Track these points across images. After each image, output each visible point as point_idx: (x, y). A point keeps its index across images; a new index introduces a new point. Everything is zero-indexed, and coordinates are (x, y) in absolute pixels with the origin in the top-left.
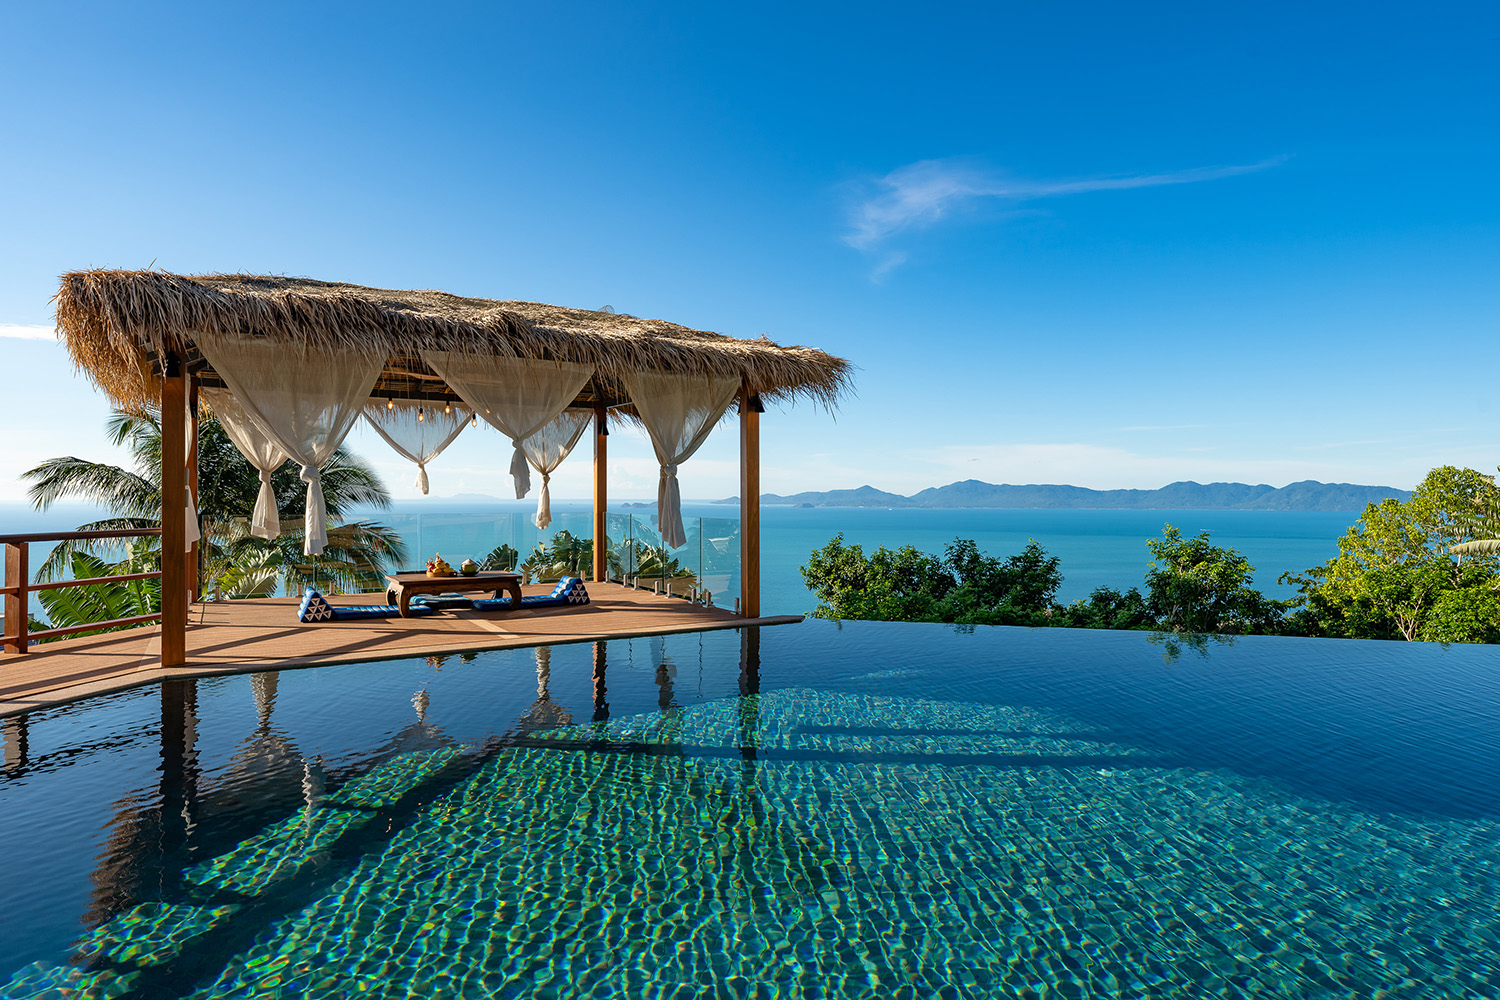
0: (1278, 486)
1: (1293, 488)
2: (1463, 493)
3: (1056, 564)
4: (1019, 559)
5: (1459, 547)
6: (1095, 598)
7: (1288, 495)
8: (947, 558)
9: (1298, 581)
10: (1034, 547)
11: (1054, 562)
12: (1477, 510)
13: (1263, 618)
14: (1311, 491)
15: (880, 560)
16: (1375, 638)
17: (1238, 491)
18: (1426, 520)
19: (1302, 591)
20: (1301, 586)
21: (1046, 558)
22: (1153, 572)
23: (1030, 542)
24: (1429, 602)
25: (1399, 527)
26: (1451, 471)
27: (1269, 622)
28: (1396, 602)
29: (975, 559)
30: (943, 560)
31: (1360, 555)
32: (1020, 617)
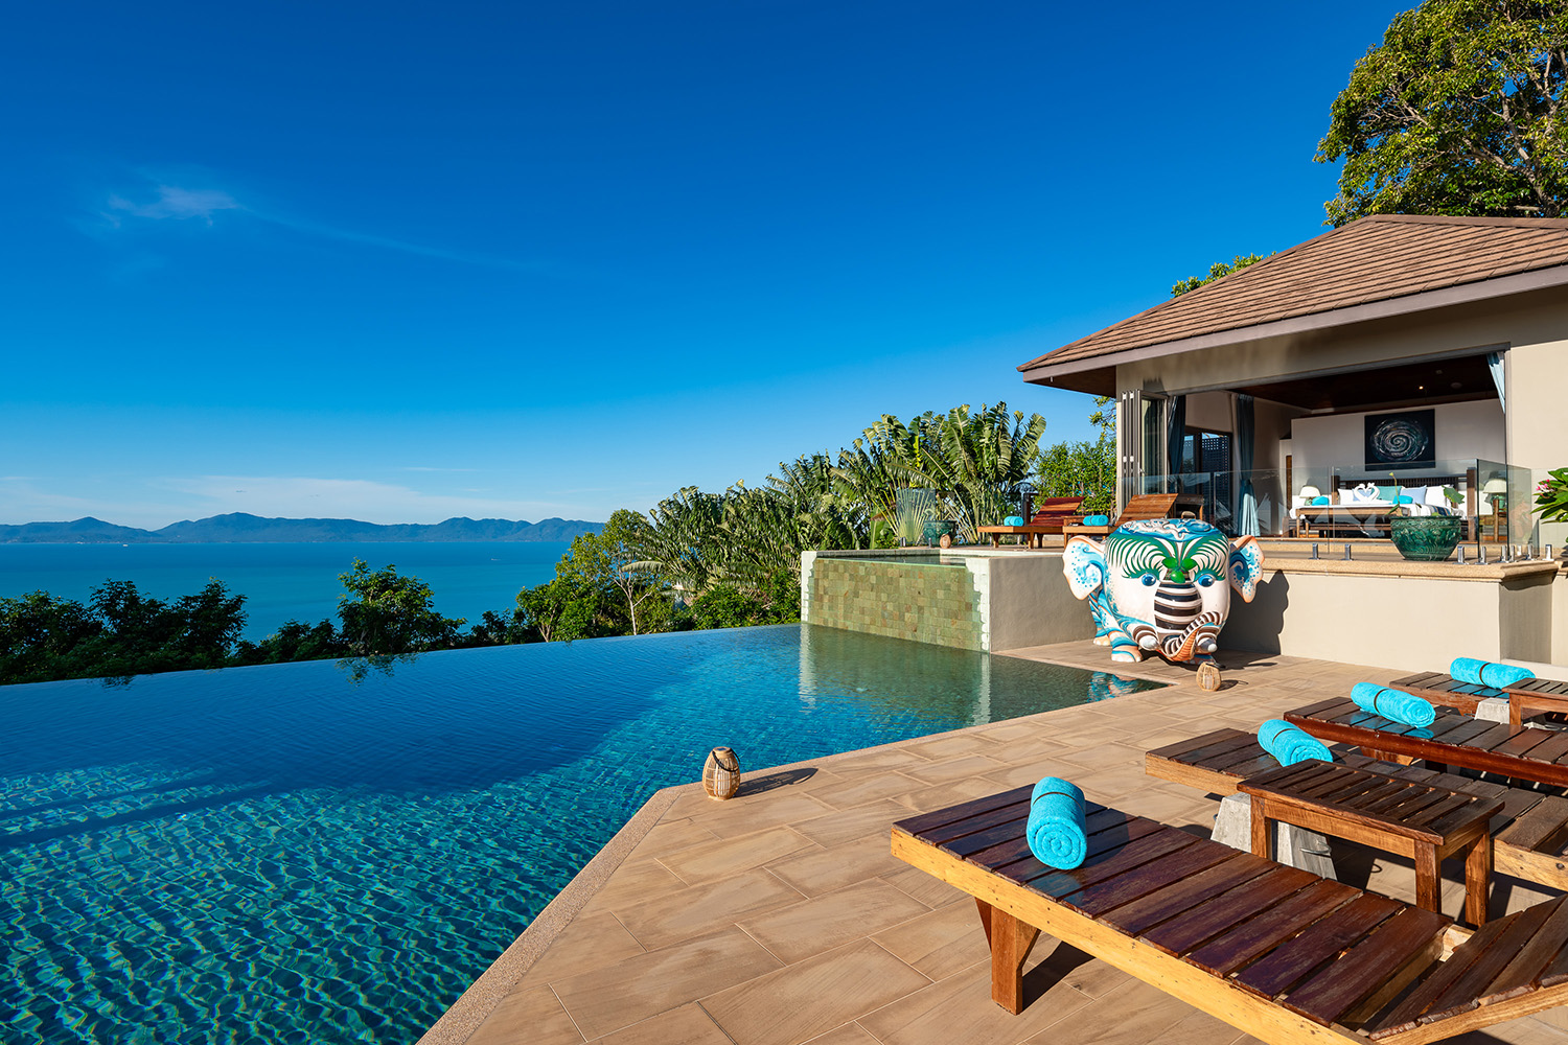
0: (534, 523)
1: (544, 523)
2: (632, 529)
3: (242, 602)
4: (195, 599)
5: (629, 567)
6: (283, 632)
7: (541, 530)
8: (94, 603)
10: (216, 585)
11: (239, 601)
12: (638, 540)
13: (441, 635)
14: (557, 525)
16: (526, 642)
17: (503, 526)
18: (611, 548)
21: (229, 596)
22: (343, 604)
23: (212, 581)
24: (559, 611)
25: (594, 553)
26: (625, 513)
27: (446, 638)
29: (133, 601)
32: (177, 661)
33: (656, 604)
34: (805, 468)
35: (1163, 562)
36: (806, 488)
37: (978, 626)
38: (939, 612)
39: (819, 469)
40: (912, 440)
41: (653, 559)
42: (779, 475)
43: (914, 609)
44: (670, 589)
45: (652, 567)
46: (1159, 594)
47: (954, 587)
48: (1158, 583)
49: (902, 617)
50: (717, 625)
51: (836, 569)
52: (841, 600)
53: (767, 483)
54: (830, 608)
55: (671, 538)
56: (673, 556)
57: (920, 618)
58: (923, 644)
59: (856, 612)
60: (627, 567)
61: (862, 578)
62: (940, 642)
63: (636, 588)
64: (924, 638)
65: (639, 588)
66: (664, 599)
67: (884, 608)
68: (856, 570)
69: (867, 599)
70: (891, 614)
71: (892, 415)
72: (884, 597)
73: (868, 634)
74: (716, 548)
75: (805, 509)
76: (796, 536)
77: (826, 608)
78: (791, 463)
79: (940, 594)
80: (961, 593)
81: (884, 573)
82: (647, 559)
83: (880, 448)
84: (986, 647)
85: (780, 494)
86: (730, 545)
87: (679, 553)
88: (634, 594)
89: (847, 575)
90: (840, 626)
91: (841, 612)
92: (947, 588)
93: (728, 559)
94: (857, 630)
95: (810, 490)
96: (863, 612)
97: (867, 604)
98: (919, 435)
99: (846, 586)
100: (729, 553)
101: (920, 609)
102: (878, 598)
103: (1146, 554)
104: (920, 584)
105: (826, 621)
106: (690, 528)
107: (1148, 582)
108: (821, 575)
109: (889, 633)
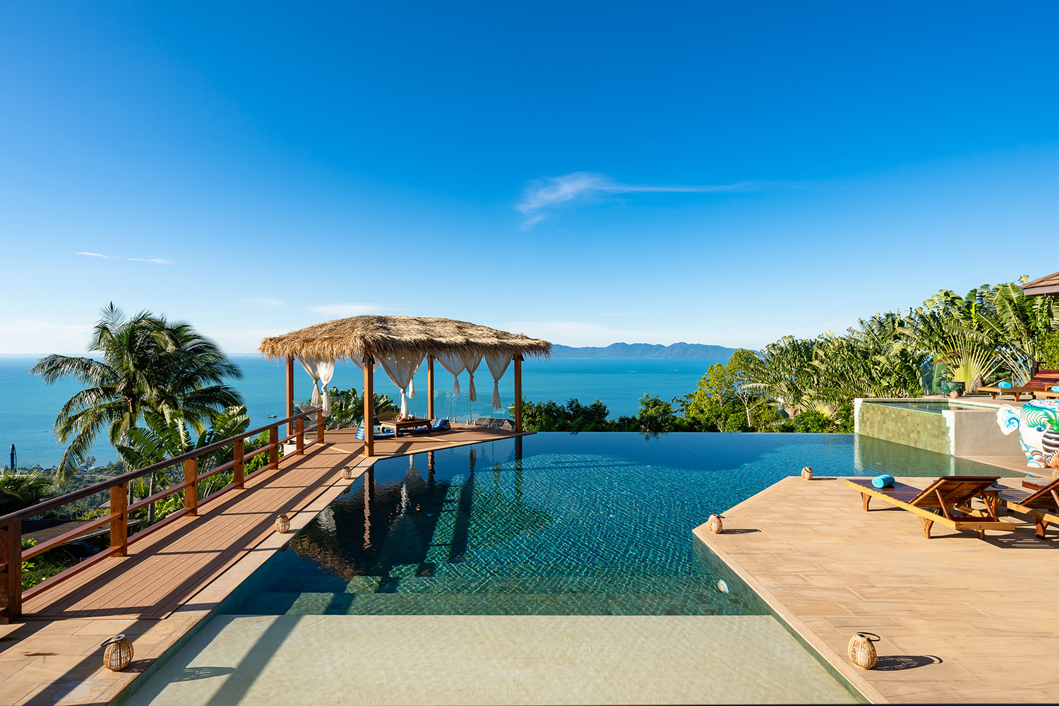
0: (667, 346)
1: (674, 346)
2: (748, 361)
4: (593, 406)
5: (746, 386)
7: (672, 350)
9: (680, 401)
10: (598, 401)
11: (606, 406)
12: (752, 370)
14: (682, 347)
15: (539, 407)
16: (711, 431)
17: (646, 348)
18: (733, 374)
19: (682, 406)
20: (682, 403)
21: (603, 405)
23: (597, 399)
24: (726, 419)
25: (723, 376)
26: (743, 351)
27: (677, 427)
28: (717, 419)
29: (578, 406)
30: (566, 407)
31: (706, 389)
33: (765, 410)
34: (881, 324)
35: (1048, 421)
36: (880, 337)
37: (948, 443)
38: (928, 435)
39: (891, 324)
40: (969, 306)
41: (762, 383)
42: (858, 328)
43: (915, 432)
44: (774, 401)
45: (762, 387)
46: (1044, 436)
47: (936, 423)
48: (1046, 431)
49: (909, 436)
50: (807, 430)
51: (873, 409)
52: (876, 424)
53: (848, 334)
54: (870, 427)
55: (775, 369)
56: (776, 381)
57: (919, 437)
58: (919, 449)
59: (884, 431)
60: (744, 387)
61: (887, 415)
62: (929, 449)
63: (750, 399)
64: (921, 446)
65: (752, 399)
66: (770, 408)
67: (900, 430)
68: (884, 410)
69: (890, 425)
70: (903, 433)
71: (949, 290)
72: (899, 425)
73: (891, 442)
74: (808, 376)
75: (877, 352)
76: (871, 372)
77: (868, 427)
78: (867, 319)
79: (929, 426)
80: (940, 426)
81: (899, 413)
82: (757, 382)
83: (939, 314)
84: (953, 453)
85: (858, 341)
86: (819, 376)
87: (780, 380)
88: (748, 403)
89: (879, 412)
90: (876, 437)
91: (876, 430)
92: (933, 423)
93: (818, 384)
94: (885, 439)
95: (883, 338)
96: (888, 430)
97: (890, 427)
98: (976, 302)
99: (879, 418)
100: (818, 381)
101: (919, 432)
102: (896, 425)
103: (1038, 416)
104: (918, 420)
105: (868, 433)
106: (789, 363)
107: (1040, 430)
108: (865, 411)
109: (902, 442)
